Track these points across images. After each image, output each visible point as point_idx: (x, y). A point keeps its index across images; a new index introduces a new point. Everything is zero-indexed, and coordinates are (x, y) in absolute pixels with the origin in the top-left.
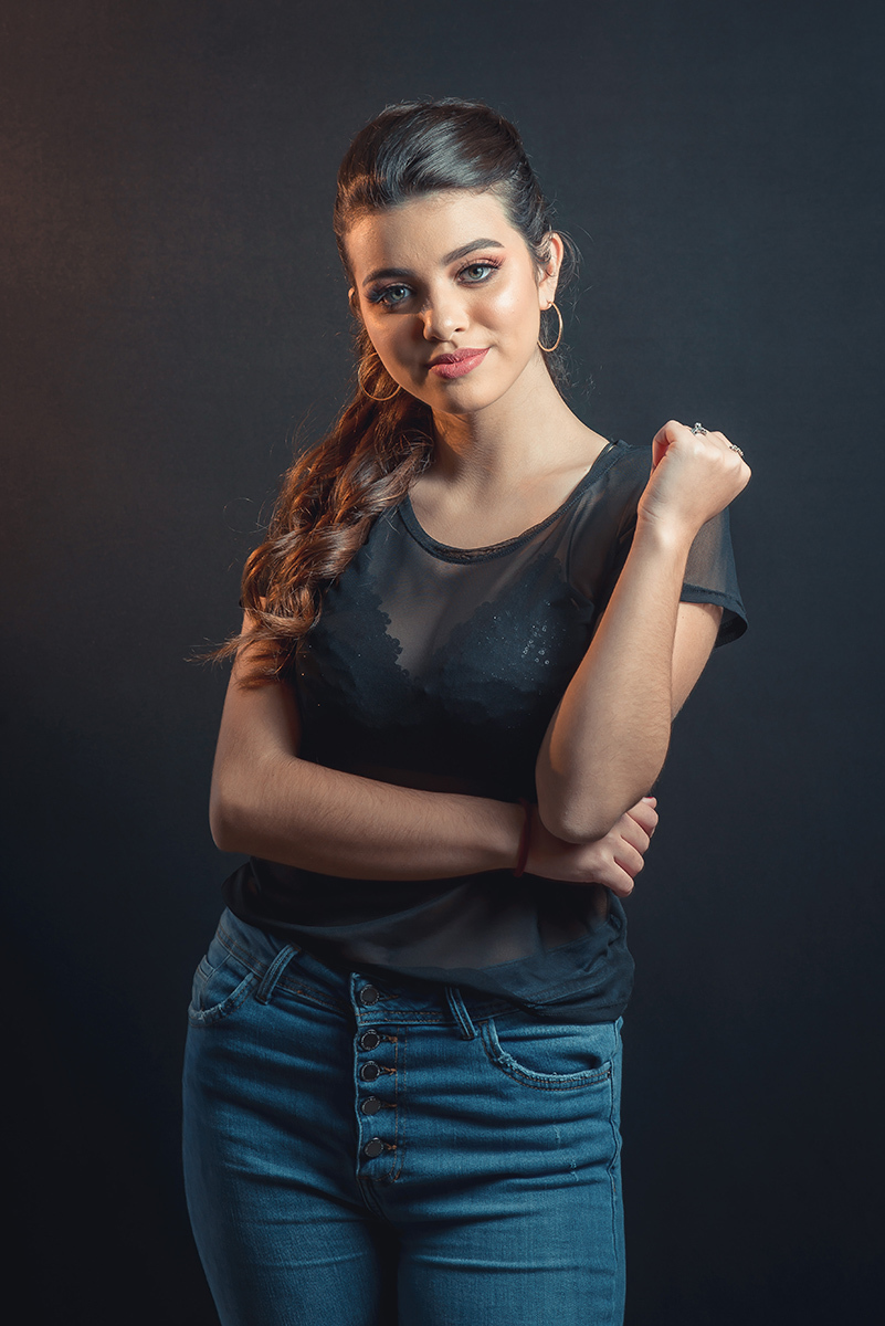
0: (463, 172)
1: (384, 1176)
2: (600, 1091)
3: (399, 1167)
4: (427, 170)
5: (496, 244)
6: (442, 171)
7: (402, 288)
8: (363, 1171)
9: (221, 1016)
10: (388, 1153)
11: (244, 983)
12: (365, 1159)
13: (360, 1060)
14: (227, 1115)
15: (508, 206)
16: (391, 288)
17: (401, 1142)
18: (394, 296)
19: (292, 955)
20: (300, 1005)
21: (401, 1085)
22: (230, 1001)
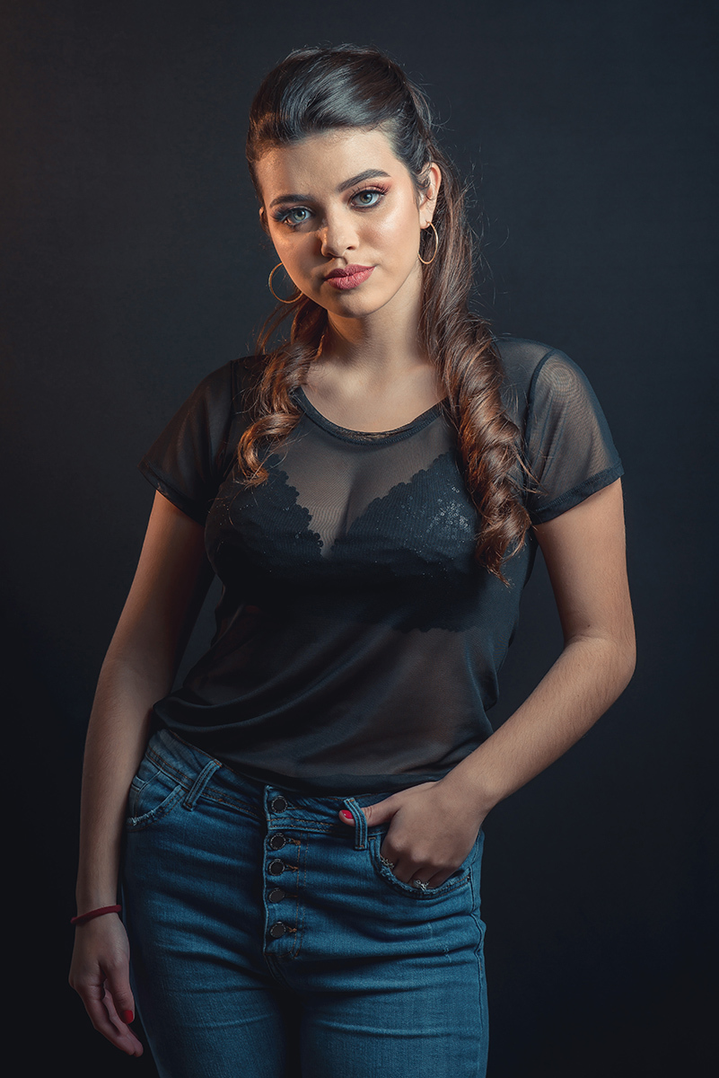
0: (356, 112)
1: (286, 953)
2: (463, 893)
3: (297, 947)
4: (325, 111)
5: (383, 174)
6: (338, 112)
7: (304, 210)
8: (269, 949)
9: (153, 821)
10: (291, 935)
11: (173, 793)
12: (271, 939)
13: (269, 858)
14: (158, 903)
15: (392, 140)
16: (294, 210)
17: (300, 926)
18: (297, 217)
19: (215, 770)
20: (221, 811)
21: (301, 881)
22: (161, 808)
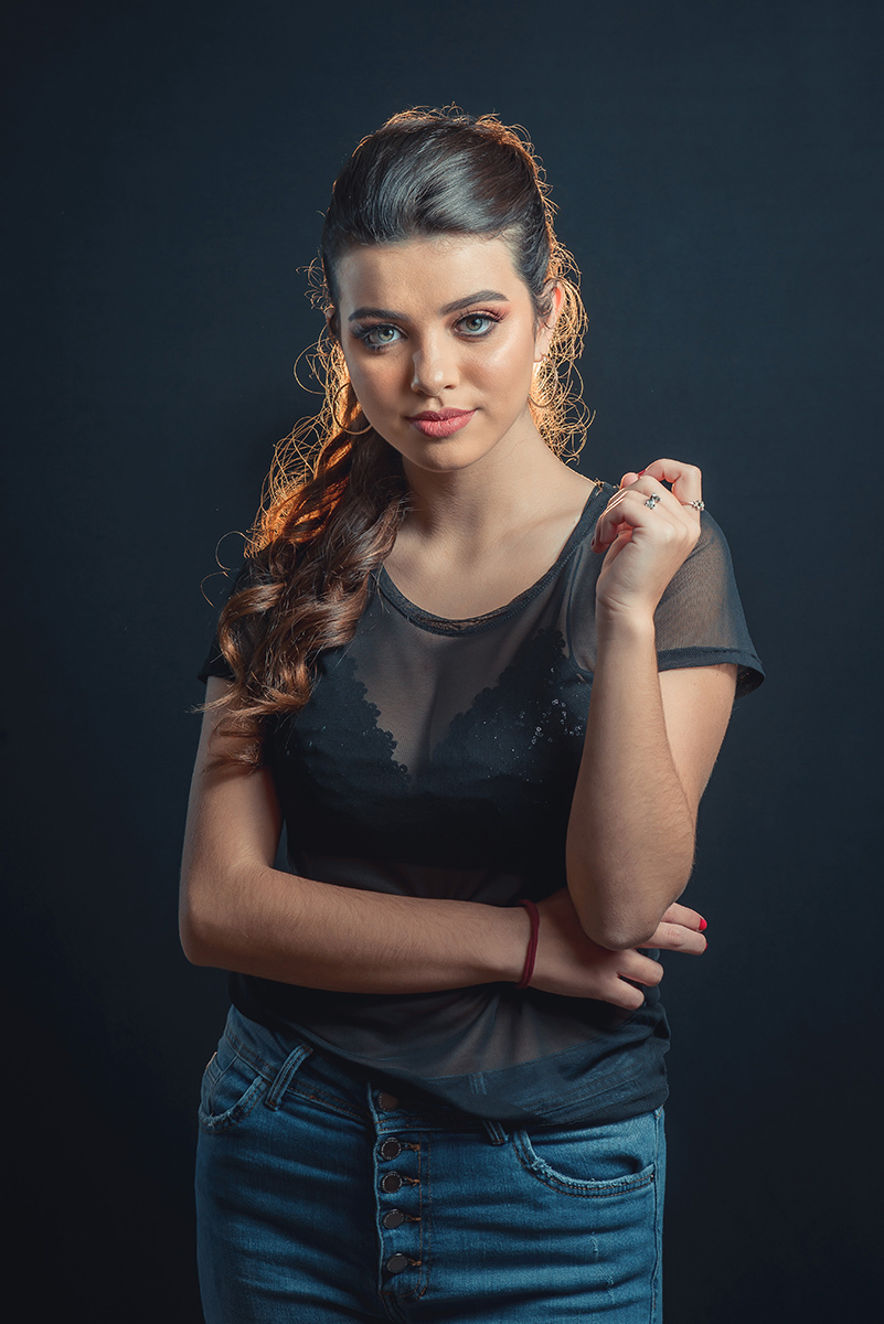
1: (409, 1292)
2: (643, 1196)
3: (424, 1283)
7: (393, 329)
8: (386, 1287)
9: (231, 1124)
10: (412, 1270)
11: (252, 1087)
12: (388, 1275)
13: (380, 1171)
16: (381, 327)
17: (426, 1258)
18: (382, 336)
19: (303, 1058)
20: (313, 1111)
21: (425, 1197)
22: (238, 1107)
